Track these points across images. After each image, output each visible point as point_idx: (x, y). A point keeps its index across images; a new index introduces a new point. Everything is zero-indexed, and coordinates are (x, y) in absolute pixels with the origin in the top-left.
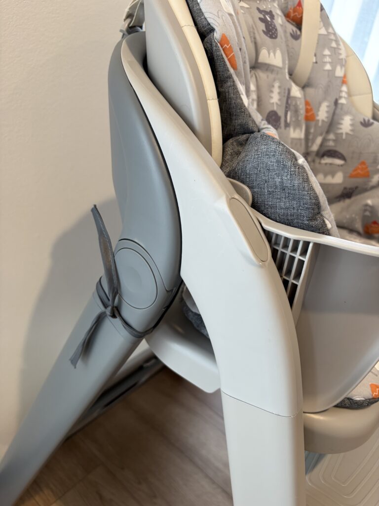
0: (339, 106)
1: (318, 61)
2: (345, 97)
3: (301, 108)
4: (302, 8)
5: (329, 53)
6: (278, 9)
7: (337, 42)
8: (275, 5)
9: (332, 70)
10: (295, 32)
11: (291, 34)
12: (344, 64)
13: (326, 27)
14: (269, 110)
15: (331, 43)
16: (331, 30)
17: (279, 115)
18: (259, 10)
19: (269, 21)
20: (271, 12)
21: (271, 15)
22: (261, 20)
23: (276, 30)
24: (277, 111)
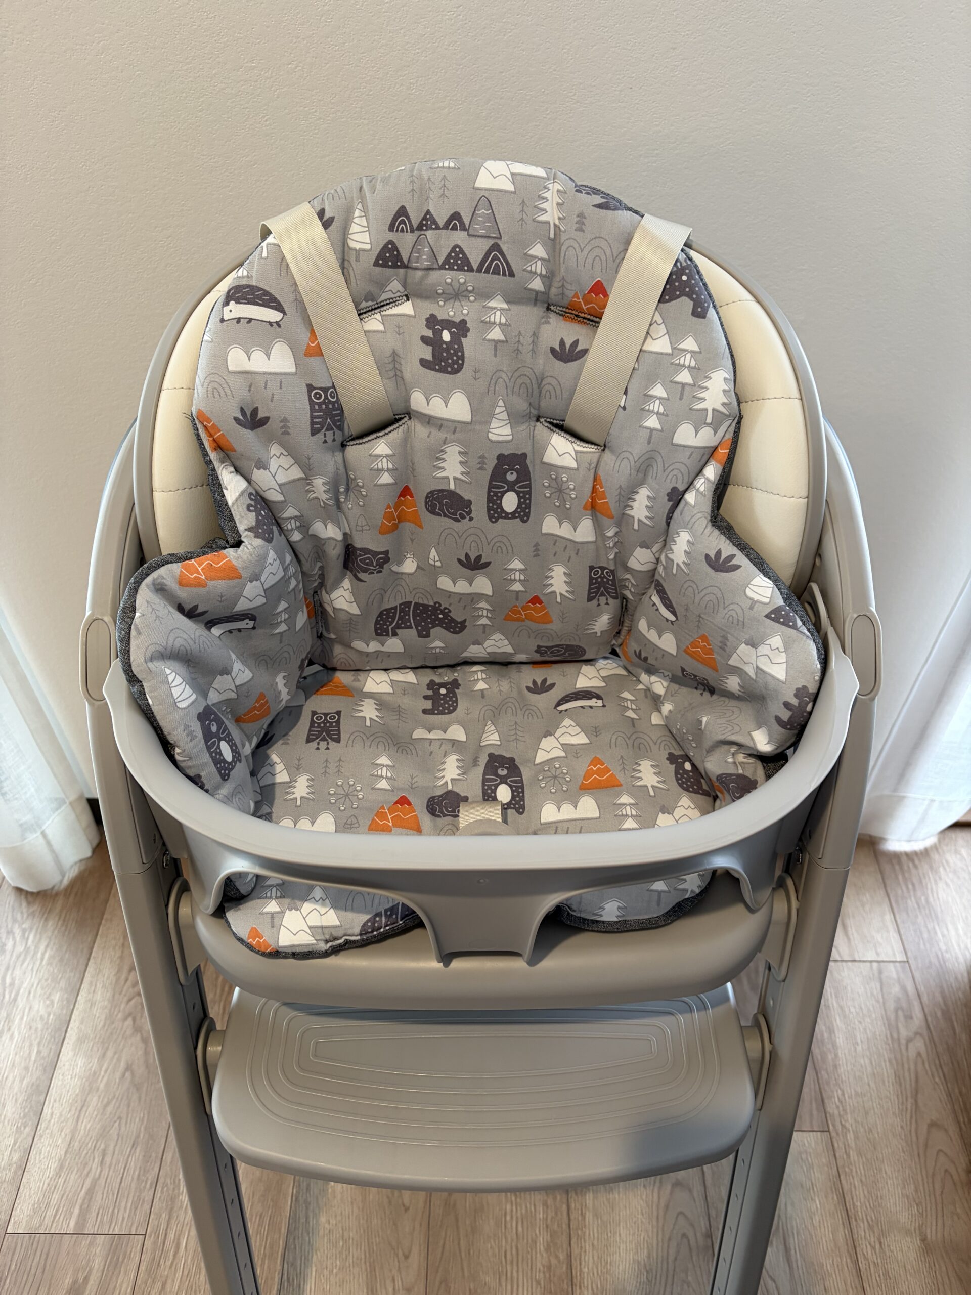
0: (682, 506)
1: (628, 406)
3: (572, 487)
4: (606, 295)
5: (665, 395)
6: (501, 309)
7: (700, 372)
8: (492, 304)
9: (662, 431)
10: (568, 346)
11: (553, 350)
12: (709, 420)
13: (674, 335)
14: (433, 488)
15: (677, 372)
16: (690, 344)
17: (466, 498)
18: (432, 321)
19: (445, 343)
20: (464, 322)
21: (461, 329)
22: (425, 340)
23: (462, 358)
24: (458, 491)
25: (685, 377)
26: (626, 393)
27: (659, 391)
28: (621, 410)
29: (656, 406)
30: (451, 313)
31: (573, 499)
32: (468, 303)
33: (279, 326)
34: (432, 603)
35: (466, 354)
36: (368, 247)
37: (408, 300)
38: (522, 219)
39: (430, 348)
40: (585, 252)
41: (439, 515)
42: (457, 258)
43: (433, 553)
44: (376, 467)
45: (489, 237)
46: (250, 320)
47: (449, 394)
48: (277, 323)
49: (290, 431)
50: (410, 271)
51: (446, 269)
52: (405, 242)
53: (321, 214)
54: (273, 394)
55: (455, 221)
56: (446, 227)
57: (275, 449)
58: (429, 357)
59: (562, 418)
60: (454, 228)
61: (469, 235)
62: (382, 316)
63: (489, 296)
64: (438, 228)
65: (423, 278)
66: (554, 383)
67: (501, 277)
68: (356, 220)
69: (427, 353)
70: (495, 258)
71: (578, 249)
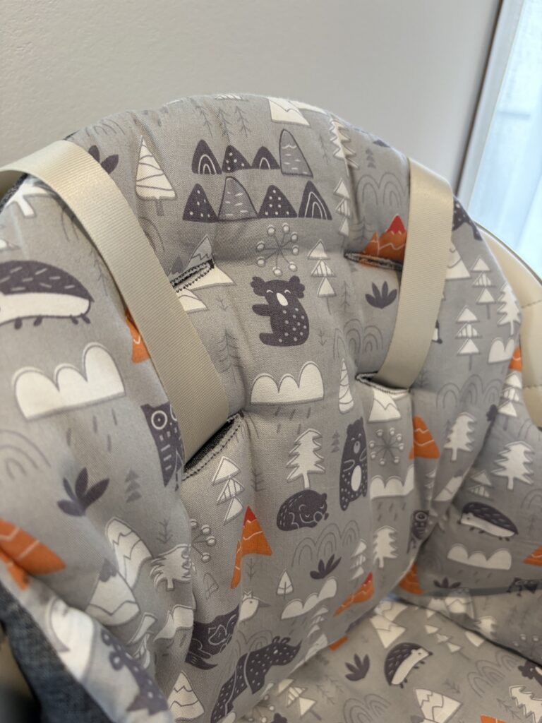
0: (501, 420)
1: (443, 338)
2: (514, 402)
3: (399, 438)
4: (404, 231)
5: (474, 318)
6: (323, 259)
7: (496, 288)
8: (315, 254)
9: (479, 353)
10: (380, 289)
11: (368, 297)
12: (512, 333)
13: (468, 260)
14: (287, 497)
15: (480, 294)
16: (481, 265)
17: (321, 493)
18: (258, 285)
19: (284, 308)
20: (295, 280)
21: (294, 287)
22: (258, 310)
23: (306, 322)
24: (313, 489)
25: (487, 297)
26: (437, 326)
27: (468, 316)
28: (437, 344)
29: (469, 331)
30: (277, 272)
31: (401, 451)
32: (293, 257)
33: (87, 321)
34: (270, 642)
35: (310, 317)
36: (171, 194)
37: (212, 267)
38: (325, 155)
39: (267, 319)
40: (382, 187)
41: (295, 527)
42: (275, 202)
43: (285, 579)
44: (223, 497)
45: (302, 175)
46: (38, 320)
47: (298, 371)
48: (83, 316)
49: (139, 491)
50: (221, 225)
51: (266, 217)
52: (214, 186)
53: (94, 152)
54: (109, 438)
55: (264, 158)
56: (256, 165)
57: (113, 531)
58: (268, 330)
59: (375, 370)
60: (264, 166)
61: (284, 173)
62: (192, 291)
63: (310, 246)
64: (247, 166)
65: (241, 231)
66: (375, 332)
67: (322, 220)
68: (145, 160)
69: (264, 325)
70: (313, 199)
71: (375, 186)
